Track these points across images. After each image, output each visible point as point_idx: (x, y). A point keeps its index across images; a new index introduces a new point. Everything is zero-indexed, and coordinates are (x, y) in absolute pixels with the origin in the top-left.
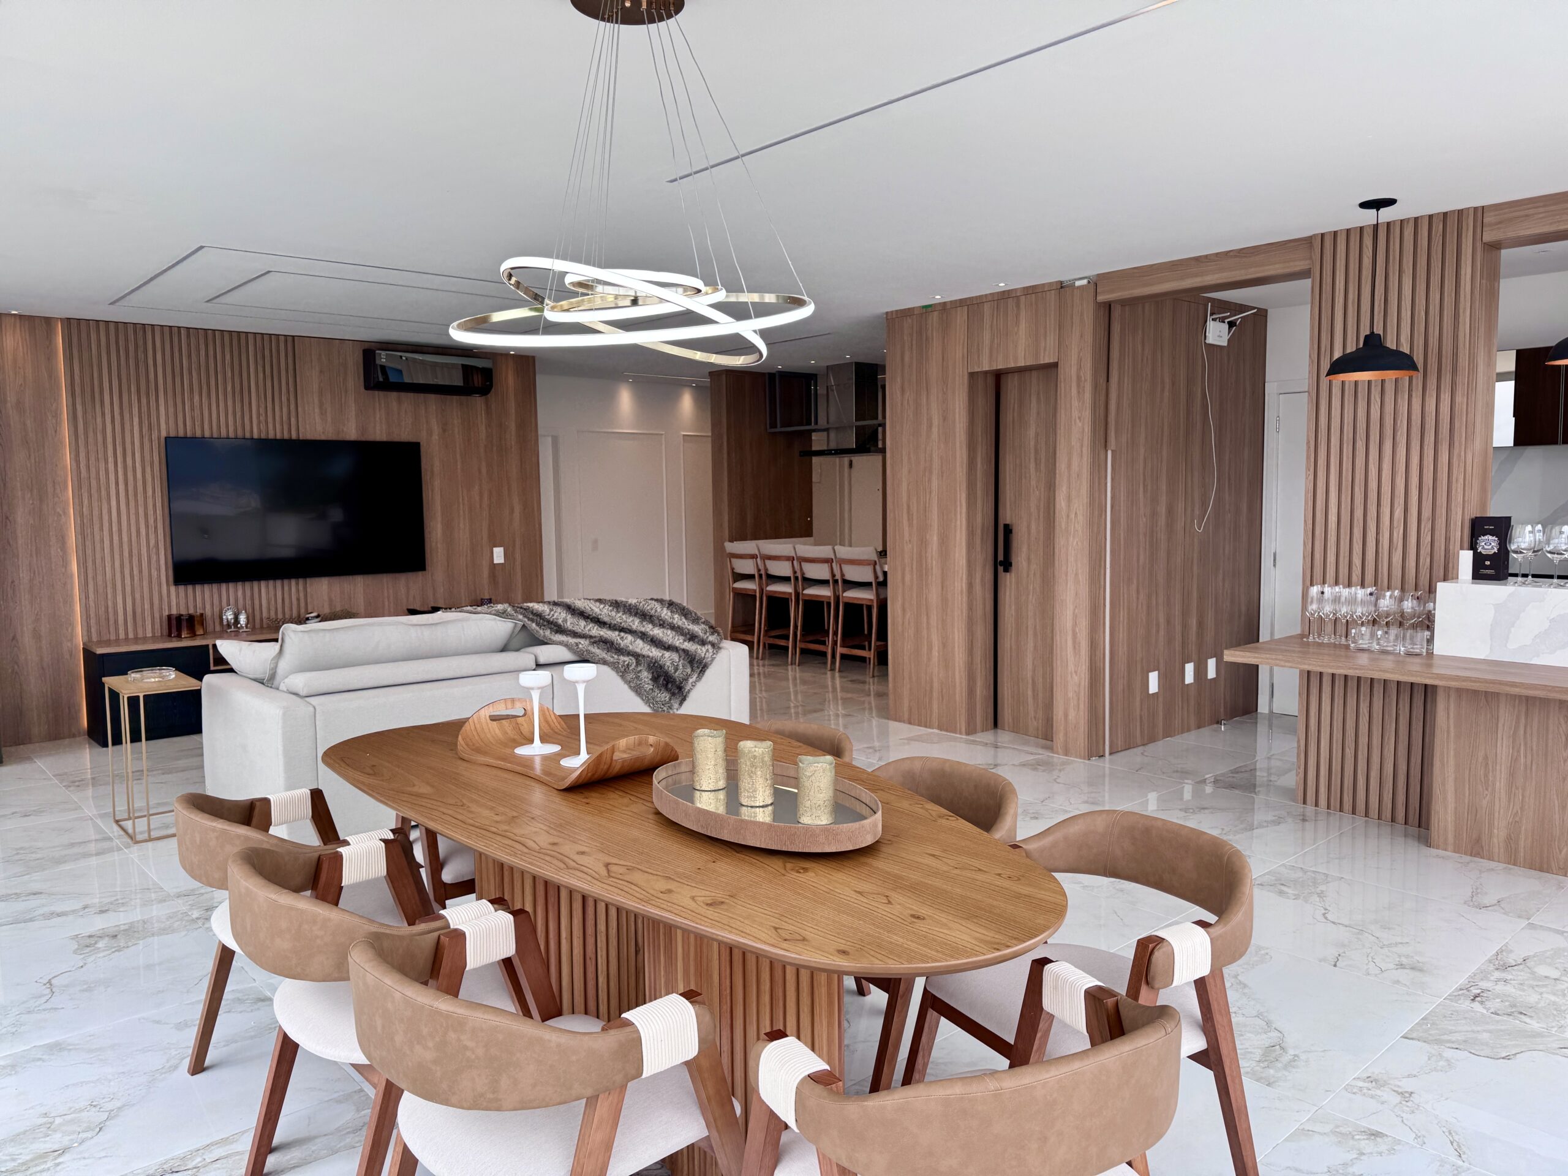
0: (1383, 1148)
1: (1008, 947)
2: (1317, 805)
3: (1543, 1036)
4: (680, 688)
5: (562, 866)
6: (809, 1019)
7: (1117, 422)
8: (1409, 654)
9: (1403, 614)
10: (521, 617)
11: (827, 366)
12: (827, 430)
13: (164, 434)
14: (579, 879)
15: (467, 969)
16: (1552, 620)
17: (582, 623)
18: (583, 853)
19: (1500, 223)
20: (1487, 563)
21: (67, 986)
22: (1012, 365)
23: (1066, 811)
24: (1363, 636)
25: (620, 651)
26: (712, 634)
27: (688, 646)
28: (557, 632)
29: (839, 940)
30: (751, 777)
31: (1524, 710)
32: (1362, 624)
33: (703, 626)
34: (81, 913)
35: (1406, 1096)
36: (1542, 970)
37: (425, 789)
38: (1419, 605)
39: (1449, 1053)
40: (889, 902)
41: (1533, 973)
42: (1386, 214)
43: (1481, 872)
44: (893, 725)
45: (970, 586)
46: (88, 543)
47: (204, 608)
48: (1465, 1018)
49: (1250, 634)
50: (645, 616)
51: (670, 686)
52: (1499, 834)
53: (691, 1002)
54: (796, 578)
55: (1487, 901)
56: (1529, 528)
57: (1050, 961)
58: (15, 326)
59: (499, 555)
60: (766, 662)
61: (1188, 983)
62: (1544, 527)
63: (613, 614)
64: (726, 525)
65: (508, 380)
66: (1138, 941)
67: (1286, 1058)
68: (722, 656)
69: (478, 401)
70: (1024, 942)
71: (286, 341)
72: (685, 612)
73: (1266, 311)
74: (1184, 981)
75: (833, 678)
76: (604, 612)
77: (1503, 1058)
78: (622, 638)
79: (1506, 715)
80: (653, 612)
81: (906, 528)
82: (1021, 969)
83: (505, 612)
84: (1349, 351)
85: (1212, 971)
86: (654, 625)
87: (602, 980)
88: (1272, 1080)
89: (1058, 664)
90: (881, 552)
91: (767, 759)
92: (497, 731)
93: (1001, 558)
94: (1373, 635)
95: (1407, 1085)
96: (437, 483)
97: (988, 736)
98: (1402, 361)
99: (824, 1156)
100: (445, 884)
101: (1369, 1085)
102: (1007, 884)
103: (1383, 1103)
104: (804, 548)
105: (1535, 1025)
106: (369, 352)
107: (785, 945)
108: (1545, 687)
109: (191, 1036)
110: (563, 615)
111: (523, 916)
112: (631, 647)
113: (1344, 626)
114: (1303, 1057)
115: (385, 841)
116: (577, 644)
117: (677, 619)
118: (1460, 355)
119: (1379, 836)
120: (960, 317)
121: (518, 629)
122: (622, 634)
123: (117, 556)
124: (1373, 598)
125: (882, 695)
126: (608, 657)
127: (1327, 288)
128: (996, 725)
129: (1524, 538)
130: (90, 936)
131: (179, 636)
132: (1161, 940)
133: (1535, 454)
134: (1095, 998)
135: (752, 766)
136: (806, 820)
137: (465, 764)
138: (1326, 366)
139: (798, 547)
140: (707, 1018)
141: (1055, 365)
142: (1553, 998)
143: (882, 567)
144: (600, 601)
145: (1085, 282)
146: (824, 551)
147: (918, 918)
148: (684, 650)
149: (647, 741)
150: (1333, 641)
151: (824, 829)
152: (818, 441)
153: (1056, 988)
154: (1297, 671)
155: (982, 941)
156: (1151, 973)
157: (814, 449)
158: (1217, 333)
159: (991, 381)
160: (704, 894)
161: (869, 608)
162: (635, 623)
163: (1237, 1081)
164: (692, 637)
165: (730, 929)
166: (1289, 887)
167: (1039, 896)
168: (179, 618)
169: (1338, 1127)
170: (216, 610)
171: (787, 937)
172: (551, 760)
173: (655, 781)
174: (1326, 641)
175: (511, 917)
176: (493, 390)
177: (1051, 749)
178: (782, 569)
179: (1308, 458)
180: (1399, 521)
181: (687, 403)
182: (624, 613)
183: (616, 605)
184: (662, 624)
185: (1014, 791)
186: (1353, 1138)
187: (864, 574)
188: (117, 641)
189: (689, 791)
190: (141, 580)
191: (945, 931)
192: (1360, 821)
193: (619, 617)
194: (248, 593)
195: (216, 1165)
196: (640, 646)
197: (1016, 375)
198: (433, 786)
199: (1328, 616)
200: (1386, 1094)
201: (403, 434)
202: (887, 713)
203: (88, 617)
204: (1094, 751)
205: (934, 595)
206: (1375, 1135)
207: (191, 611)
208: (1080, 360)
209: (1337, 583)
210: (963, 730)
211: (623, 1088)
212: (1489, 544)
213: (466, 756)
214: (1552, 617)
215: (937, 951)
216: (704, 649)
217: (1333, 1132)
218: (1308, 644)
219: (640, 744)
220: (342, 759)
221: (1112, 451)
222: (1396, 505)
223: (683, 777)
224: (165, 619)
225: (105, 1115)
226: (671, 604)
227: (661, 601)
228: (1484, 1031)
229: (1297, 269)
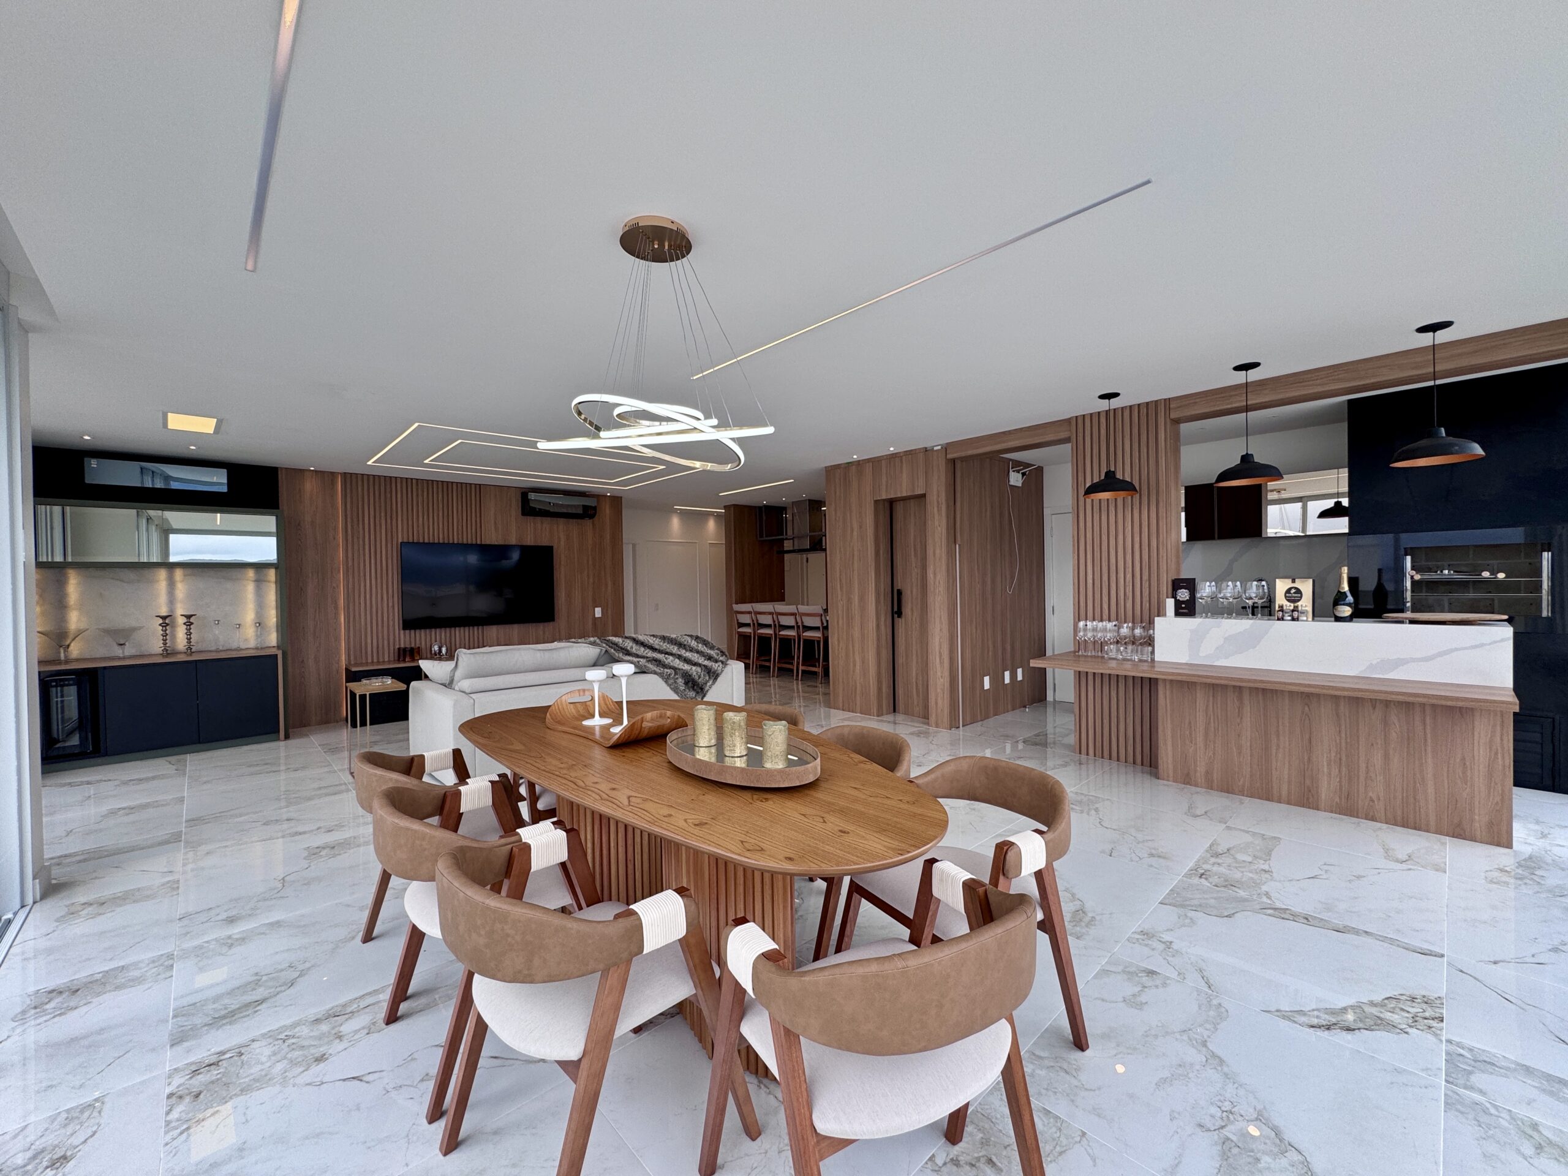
0: (1158, 982)
1: (909, 852)
2: (1088, 754)
3: (1249, 901)
4: (702, 689)
5: (597, 797)
6: (770, 904)
7: (961, 528)
8: (1140, 661)
9: (1134, 636)
10: (604, 645)
11: (793, 502)
12: (793, 539)
13: (400, 541)
14: (608, 807)
15: (532, 870)
16: (1226, 639)
17: (642, 649)
18: (614, 789)
19: (1179, 407)
20: (1183, 606)
21: (294, 881)
22: (899, 495)
23: (938, 761)
24: (1112, 650)
25: (665, 666)
26: (722, 656)
27: (706, 663)
28: (626, 654)
29: (787, 850)
30: (732, 737)
31: (1211, 694)
32: (1111, 643)
33: (716, 651)
34: (315, 832)
35: (1169, 945)
36: (1241, 857)
37: (518, 746)
38: (1144, 632)
39: (1191, 914)
40: (824, 822)
41: (1235, 858)
42: (1115, 403)
43: (1192, 794)
44: (833, 711)
45: (878, 626)
46: (351, 605)
47: (421, 644)
48: (1198, 889)
49: (1041, 653)
50: (681, 645)
51: (695, 687)
52: (1201, 769)
53: (681, 896)
54: (775, 625)
55: (1198, 812)
56: (1208, 583)
57: (937, 861)
58: (312, 477)
59: (598, 613)
60: (758, 676)
61: (1030, 875)
62: (1216, 583)
63: (661, 644)
64: (734, 595)
65: (606, 510)
66: (997, 845)
67: (1087, 919)
68: (728, 669)
69: (588, 522)
70: (920, 848)
71: (476, 487)
72: (705, 643)
73: (1042, 468)
74: (1029, 872)
75: (797, 684)
76: (656, 643)
77: (1227, 916)
78: (666, 658)
79: (1200, 695)
80: (686, 643)
81: (839, 592)
82: (918, 865)
83: (595, 642)
84: (1095, 482)
85: (1047, 865)
86: (686, 651)
87: (638, 874)
88: (1079, 935)
89: (931, 673)
90: (825, 610)
91: (743, 724)
92: (573, 710)
93: (896, 609)
94: (1118, 650)
95: (1167, 937)
97: (890, 717)
98: (1127, 487)
99: (774, 1019)
100: (539, 811)
101: (1142, 937)
102: (905, 806)
103: (1153, 949)
104: (780, 607)
105: (1242, 893)
106: (524, 494)
107: (748, 854)
108: (1227, 678)
109: (365, 915)
110: (631, 644)
111: (572, 833)
112: (672, 664)
113: (1101, 645)
114: (1098, 918)
115: (491, 782)
116: (638, 662)
117: (701, 647)
118: (1160, 482)
119: (1126, 773)
120: (868, 469)
121: (603, 652)
122: (667, 656)
123: (368, 612)
124: (1116, 628)
125: (827, 694)
126: (657, 670)
127: (1081, 447)
128: (894, 711)
129: (1206, 590)
130: (317, 848)
131: (404, 661)
132: (1012, 844)
133: (1199, 546)
134: (969, 887)
135: (732, 729)
136: (768, 765)
137: (552, 732)
138: (1082, 492)
139: (776, 606)
140: (693, 907)
141: (923, 496)
142: (1251, 875)
143: (826, 618)
144: (653, 636)
145: (939, 447)
146: (791, 609)
147: (844, 832)
148: (704, 665)
149: (665, 714)
150: (1094, 654)
151: (780, 771)
152: (788, 545)
153: (941, 880)
154: (1072, 672)
155: (889, 848)
156: (1007, 867)
157: (785, 549)
158: (1015, 479)
159: (887, 505)
160: (694, 817)
161: (819, 642)
162: (675, 649)
163: (1065, 942)
164: (710, 658)
165: (709, 843)
166: (1076, 805)
167: (929, 815)
168: (405, 649)
169: (1126, 967)
170: (428, 646)
171: (750, 848)
172: (605, 728)
173: (668, 741)
174: (1089, 654)
175: (565, 833)
176: (596, 516)
177: (928, 724)
178: (766, 620)
179: (1074, 546)
180: (1129, 581)
181: (711, 524)
182: (668, 643)
183: (664, 638)
184: (691, 650)
185: (908, 745)
186: (1137, 974)
187: (815, 622)
188: (367, 664)
189: (691, 748)
190: (383, 626)
191: (863, 842)
192: (1115, 764)
193: (665, 646)
194: (448, 635)
195: (367, 1010)
196: (677, 663)
197: (902, 502)
198: (524, 745)
199: (1090, 639)
200: (1155, 944)
201: (544, 542)
202: (829, 705)
203: (349, 649)
204: (953, 725)
205: (856, 633)
206: (1151, 973)
207: (413, 646)
208: (938, 492)
209: (1094, 620)
210: (875, 714)
211: (629, 962)
212: (1183, 595)
213: (549, 726)
214: (1226, 635)
215: (857, 857)
216: (717, 665)
217: (1124, 971)
218: (1079, 656)
219: (661, 717)
220: (471, 729)
221: (959, 545)
222: (1127, 572)
223: (689, 738)
224: (396, 650)
225: (298, 973)
226: (697, 638)
227: (691, 636)
228: (1212, 898)
229: (1063, 437)
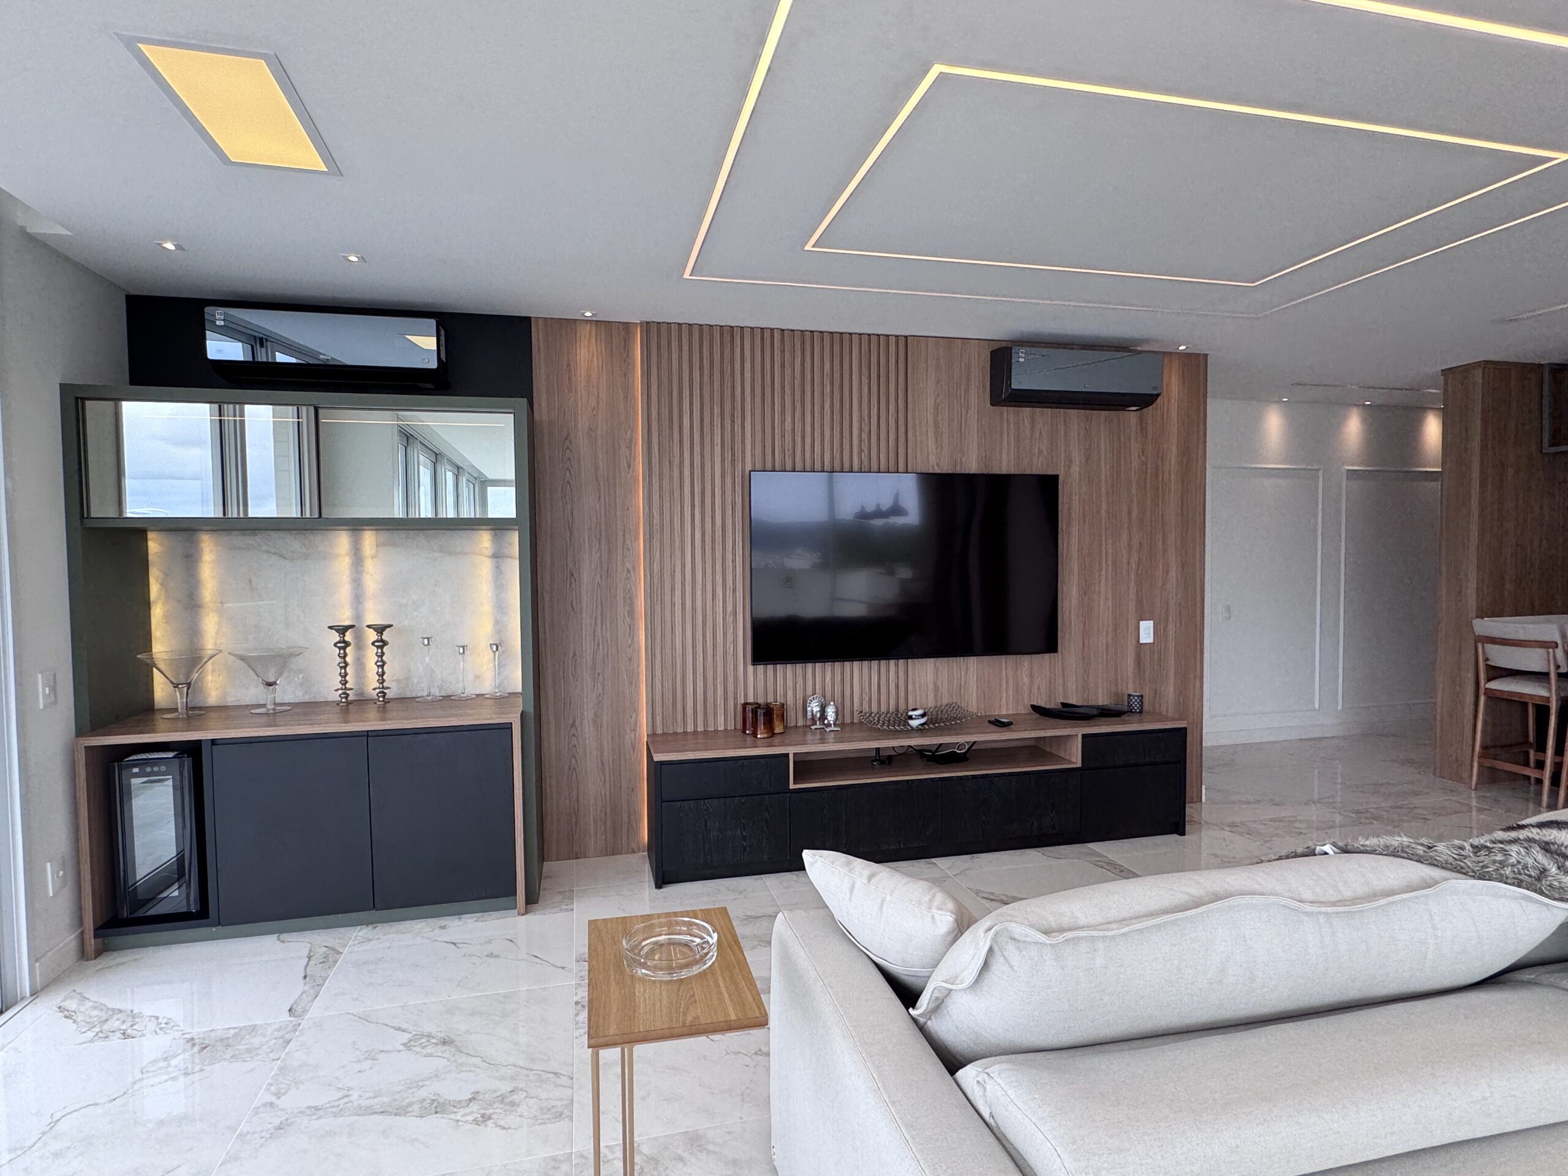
13: (748, 468)
46: (657, 608)
58: (590, 335)
59: (1147, 632)
65: (1173, 387)
69: (1134, 419)
71: (897, 343)
96: (1075, 530)
106: (998, 355)
131: (754, 738)
168: (756, 707)
176: (1151, 406)
181: (1353, 425)
188: (684, 736)
190: (715, 656)
201: (1039, 464)
224: (739, 708)
